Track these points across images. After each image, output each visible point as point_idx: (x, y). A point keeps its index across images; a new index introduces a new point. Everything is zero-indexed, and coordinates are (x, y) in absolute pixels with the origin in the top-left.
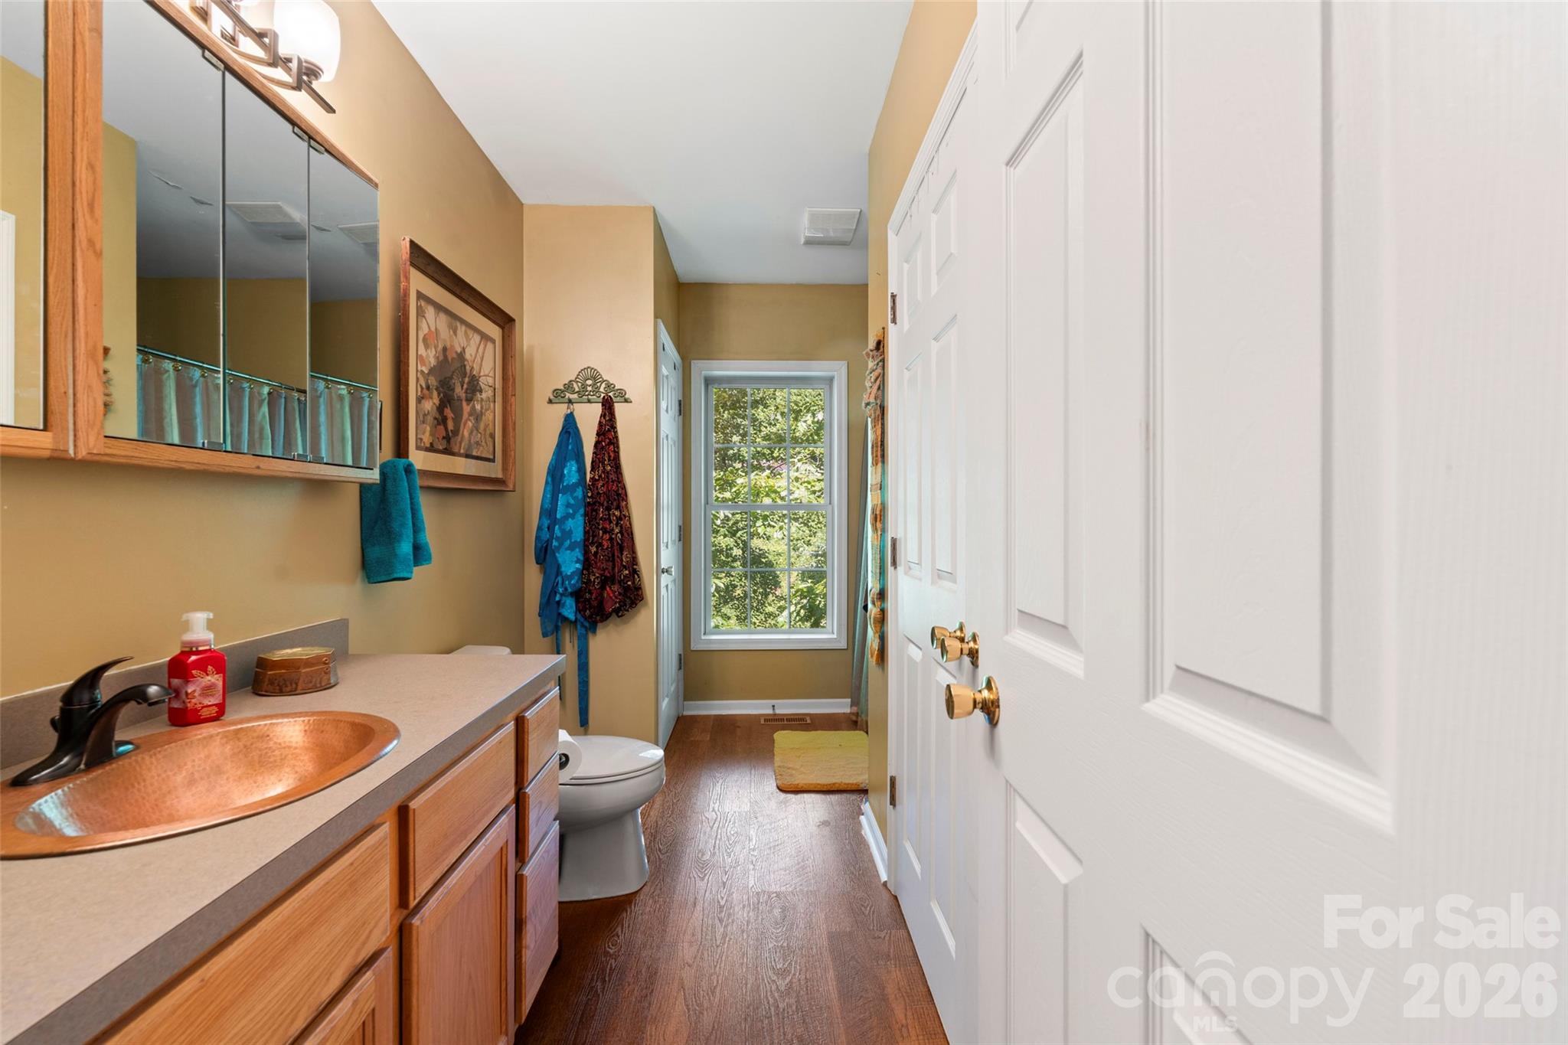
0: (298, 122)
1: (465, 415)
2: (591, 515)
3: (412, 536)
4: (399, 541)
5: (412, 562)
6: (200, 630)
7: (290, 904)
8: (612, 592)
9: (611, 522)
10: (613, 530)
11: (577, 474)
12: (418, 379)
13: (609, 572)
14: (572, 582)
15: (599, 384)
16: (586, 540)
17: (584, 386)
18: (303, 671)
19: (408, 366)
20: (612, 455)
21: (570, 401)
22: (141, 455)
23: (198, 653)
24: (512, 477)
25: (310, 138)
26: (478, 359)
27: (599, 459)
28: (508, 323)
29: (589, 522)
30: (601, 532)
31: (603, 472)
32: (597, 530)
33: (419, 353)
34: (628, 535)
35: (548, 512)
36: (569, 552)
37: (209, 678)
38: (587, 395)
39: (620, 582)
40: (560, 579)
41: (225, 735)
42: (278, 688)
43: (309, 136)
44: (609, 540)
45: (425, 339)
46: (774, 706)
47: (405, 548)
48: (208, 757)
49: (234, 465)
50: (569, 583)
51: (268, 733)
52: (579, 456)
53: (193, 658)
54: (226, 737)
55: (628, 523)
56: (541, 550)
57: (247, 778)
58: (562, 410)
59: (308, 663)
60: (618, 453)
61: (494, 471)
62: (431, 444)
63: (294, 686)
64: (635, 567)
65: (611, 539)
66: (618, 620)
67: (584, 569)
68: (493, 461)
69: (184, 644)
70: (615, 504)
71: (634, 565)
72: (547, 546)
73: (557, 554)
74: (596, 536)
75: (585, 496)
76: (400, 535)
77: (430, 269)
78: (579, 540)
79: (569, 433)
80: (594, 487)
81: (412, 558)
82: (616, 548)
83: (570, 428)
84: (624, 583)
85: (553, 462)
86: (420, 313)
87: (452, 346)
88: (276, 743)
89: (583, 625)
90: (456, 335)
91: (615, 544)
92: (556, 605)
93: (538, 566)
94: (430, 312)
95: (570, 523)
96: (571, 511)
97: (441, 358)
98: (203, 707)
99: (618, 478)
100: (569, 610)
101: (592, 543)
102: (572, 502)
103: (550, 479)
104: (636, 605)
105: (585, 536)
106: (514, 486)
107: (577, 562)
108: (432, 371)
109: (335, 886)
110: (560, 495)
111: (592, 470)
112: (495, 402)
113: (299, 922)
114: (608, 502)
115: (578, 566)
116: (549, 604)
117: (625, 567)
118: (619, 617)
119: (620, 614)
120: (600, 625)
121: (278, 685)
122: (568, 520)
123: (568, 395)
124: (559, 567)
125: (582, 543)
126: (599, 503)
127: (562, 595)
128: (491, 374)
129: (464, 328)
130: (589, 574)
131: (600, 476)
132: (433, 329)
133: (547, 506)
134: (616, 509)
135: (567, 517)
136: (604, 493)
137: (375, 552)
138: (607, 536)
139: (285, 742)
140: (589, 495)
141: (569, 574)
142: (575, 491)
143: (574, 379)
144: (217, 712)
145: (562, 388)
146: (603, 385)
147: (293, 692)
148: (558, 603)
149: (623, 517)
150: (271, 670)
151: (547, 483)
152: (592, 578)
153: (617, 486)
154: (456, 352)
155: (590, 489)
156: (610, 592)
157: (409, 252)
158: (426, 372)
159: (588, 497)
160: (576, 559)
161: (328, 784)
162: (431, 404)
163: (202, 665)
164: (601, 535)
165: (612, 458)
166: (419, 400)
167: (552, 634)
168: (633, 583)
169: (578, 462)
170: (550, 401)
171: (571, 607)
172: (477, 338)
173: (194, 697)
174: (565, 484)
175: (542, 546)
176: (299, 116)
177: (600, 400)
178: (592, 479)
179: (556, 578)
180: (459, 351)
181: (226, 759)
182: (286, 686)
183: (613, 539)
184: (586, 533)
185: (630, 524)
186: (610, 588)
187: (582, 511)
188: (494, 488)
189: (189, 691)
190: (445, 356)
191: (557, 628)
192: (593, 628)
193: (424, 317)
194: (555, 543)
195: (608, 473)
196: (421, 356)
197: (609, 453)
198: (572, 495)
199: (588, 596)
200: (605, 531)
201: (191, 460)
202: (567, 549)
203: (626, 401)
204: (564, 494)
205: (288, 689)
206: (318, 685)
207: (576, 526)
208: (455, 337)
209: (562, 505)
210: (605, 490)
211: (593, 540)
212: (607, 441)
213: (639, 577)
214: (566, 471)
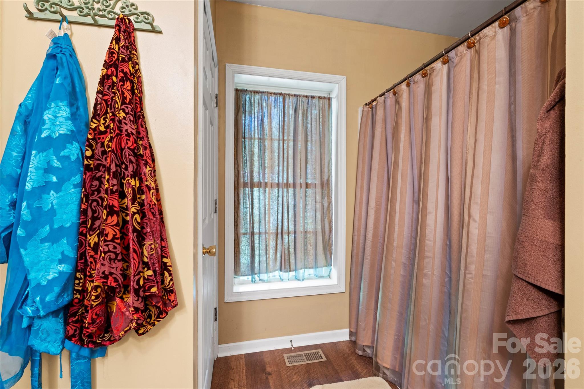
2: (91, 185)
9: (122, 195)
10: (127, 209)
13: (116, 280)
14: (48, 299)
15: (112, 3)
16: (80, 225)
20: (128, 96)
21: (65, 21)
27: (106, 101)
29: (87, 196)
30: (105, 212)
31: (113, 120)
32: (99, 209)
34: (154, 215)
35: (14, 180)
39: (136, 292)
40: (30, 291)
44: (117, 224)
46: (291, 341)
50: (42, 300)
55: (153, 198)
64: (165, 260)
65: (123, 224)
70: (130, 168)
71: (163, 257)
72: (8, 235)
74: (97, 218)
75: (81, 157)
78: (67, 225)
80: (97, 143)
82: (132, 236)
84: (144, 291)
91: (131, 230)
96: (54, 179)
99: (138, 133)
101: (92, 229)
102: (57, 164)
104: (167, 314)
105: (79, 218)
107: (61, 262)
110: (35, 153)
114: (119, 166)
115: (66, 267)
117: (146, 265)
118: (140, 335)
119: (141, 332)
123: (61, 11)
124: (28, 271)
125: (73, 230)
126: (104, 166)
127: (32, 317)
130: (83, 281)
131: (107, 127)
133: (13, 170)
134: (133, 176)
136: (113, 151)
140: (89, 154)
141: (44, 282)
146: (120, 6)
148: (28, 330)
149: (145, 189)
151: (15, 134)
152: (90, 286)
153: (136, 142)
155: (90, 146)
156: (122, 306)
159: (87, 158)
160: (60, 257)
164: (106, 217)
165: (127, 101)
169: (71, 105)
170: (32, 17)
174: (43, 136)
177: (114, 24)
183: (128, 222)
184: (81, 213)
185: (159, 200)
186: (122, 298)
187: (77, 179)
194: (22, 232)
195: (120, 121)
197: (123, 93)
200: (111, 212)
202: (44, 240)
203: (154, 30)
209: (37, 168)
210: (114, 147)
211: (93, 224)
212: (121, 75)
213: (170, 275)
214: (47, 116)
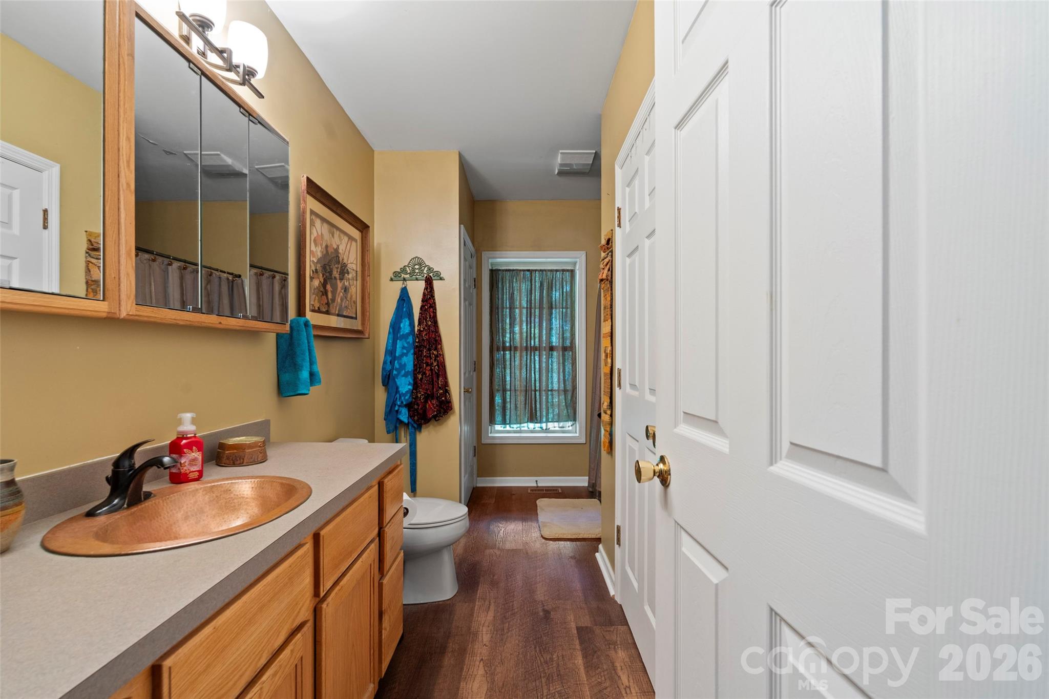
0: (243, 105)
1: (339, 289)
2: (419, 354)
3: (309, 367)
4: (301, 370)
5: (309, 384)
6: (188, 425)
7: (258, 588)
8: (432, 404)
9: (431, 358)
10: (432, 363)
11: (409, 327)
12: (310, 266)
13: (430, 392)
14: (406, 398)
15: (423, 268)
16: (415, 370)
17: (414, 269)
18: (247, 451)
19: (306, 258)
20: (432, 314)
21: (404, 280)
22: (156, 316)
23: (187, 438)
24: (368, 330)
25: (250, 114)
26: (347, 252)
27: (423, 317)
28: (364, 229)
29: (417, 358)
31: (426, 326)
32: (422, 364)
33: (311, 249)
34: (442, 367)
35: (390, 352)
36: (404, 378)
37: (193, 454)
38: (416, 275)
39: (437, 398)
40: (398, 396)
41: (205, 489)
42: (232, 461)
43: (248, 113)
45: (315, 240)
46: (537, 481)
47: (305, 374)
48: (196, 502)
49: (206, 321)
50: (404, 398)
51: (230, 489)
52: (410, 316)
53: (184, 441)
54: (206, 490)
55: (442, 359)
56: (386, 377)
57: (219, 516)
58: (399, 285)
59: (250, 446)
60: (436, 313)
61: (356, 325)
62: (319, 308)
63: (242, 460)
64: (447, 388)
65: (431, 370)
66: (436, 422)
67: (413, 389)
68: (356, 318)
69: (179, 433)
70: (434, 347)
71: (446, 386)
72: (389, 374)
73: (396, 380)
74: (421, 368)
75: (414, 342)
76: (302, 367)
77: (318, 196)
78: (410, 370)
79: (404, 300)
80: (420, 336)
81: (309, 381)
82: (434, 375)
83: (404, 297)
84: (440, 399)
85: (394, 319)
86: (312, 224)
87: (332, 245)
88: (234, 495)
89: (413, 426)
90: (333, 236)
91: (434, 373)
92: (395, 413)
93: (384, 387)
94: (318, 222)
95: (405, 359)
96: (405, 351)
97: (325, 252)
98: (190, 472)
99: (436, 329)
100: (404, 416)
101: (419, 373)
102: (406, 345)
103: (391, 331)
104: (447, 413)
105: (414, 367)
106: (369, 335)
107: (409, 385)
108: (319, 261)
109: (281, 579)
110: (398, 341)
111: (419, 325)
112: (357, 280)
113: (263, 599)
114: (429, 345)
115: (410, 387)
116: (391, 412)
117: (440, 388)
118: (436, 421)
119: (437, 419)
120: (424, 426)
121: (232, 460)
122: (403, 357)
123: (403, 275)
124: (397, 388)
125: (412, 372)
126: (424, 346)
127: (399, 406)
128: (355, 262)
129: (338, 232)
130: (417, 392)
131: (424, 329)
132: (320, 234)
133: (389, 348)
134: (435, 350)
135: (403, 355)
136: (427, 339)
137: (286, 377)
138: (429, 368)
139: (240, 494)
140: (417, 340)
141: (404, 392)
142: (408, 338)
143: (407, 265)
144: (198, 476)
145: (399, 271)
146: (426, 269)
147: (241, 465)
148: (397, 411)
149: (439, 355)
150: (228, 450)
151: (389, 333)
152: (419, 395)
153: (435, 335)
154: (334, 248)
155: (417, 337)
157: (306, 185)
158: (316, 261)
159: (416, 342)
160: (408, 383)
161: (274, 518)
162: (318, 281)
163: (189, 446)
164: (425, 367)
165: (432, 316)
166: (312, 278)
167: (393, 432)
168: (446, 398)
169: (409, 319)
170: (392, 280)
171: (405, 414)
172: (346, 239)
173: (185, 466)
174: (401, 334)
175: (387, 375)
176: (244, 102)
177: (424, 279)
178: (419, 330)
179: (396, 394)
180: (335, 248)
181: (206, 504)
182: (237, 461)
183: (433, 369)
184: (415, 366)
185: (444, 360)
186: (431, 402)
187: (412, 351)
188: (356, 337)
189: (182, 462)
190: (327, 251)
191: (396, 428)
192: (419, 428)
193: (314, 226)
194: (395, 372)
195: (429, 326)
196: (313, 251)
197: (430, 314)
198: (406, 341)
199: (416, 407)
200: (427, 365)
201: (183, 319)
202: (403, 376)
203: (441, 279)
204: (400, 340)
205: (238, 462)
206: (256, 460)
207: (409, 361)
208: (332, 239)
209: (400, 347)
210: (427, 337)
211: (419, 370)
212: (429, 305)
213: (449, 395)
214: (402, 325)
